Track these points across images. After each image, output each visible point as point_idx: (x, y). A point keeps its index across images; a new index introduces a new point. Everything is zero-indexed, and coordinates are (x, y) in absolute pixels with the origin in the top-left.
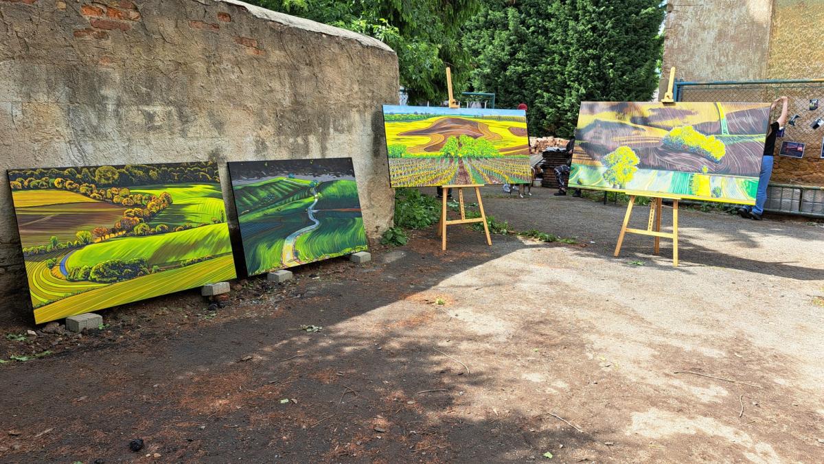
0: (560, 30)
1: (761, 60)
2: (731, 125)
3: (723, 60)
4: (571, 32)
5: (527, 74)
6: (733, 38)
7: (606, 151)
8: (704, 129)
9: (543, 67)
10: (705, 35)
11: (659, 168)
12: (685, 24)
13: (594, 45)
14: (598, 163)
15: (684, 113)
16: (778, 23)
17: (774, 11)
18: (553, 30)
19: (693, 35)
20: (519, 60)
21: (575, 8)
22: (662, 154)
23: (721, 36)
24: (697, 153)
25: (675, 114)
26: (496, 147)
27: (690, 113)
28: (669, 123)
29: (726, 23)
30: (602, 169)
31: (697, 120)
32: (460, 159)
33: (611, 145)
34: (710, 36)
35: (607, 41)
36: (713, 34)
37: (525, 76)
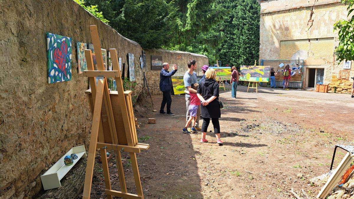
0: (237, 39)
1: (278, 56)
2: (265, 70)
3: (271, 55)
4: (241, 39)
5: (227, 52)
6: (273, 51)
7: (245, 74)
8: (261, 70)
9: (232, 50)
10: (267, 50)
11: (254, 77)
12: (264, 48)
13: (248, 43)
14: (244, 76)
15: (257, 68)
16: (281, 48)
17: (280, 46)
18: (235, 39)
19: (265, 50)
20: (225, 48)
21: (242, 32)
22: (254, 74)
23: (271, 50)
24: (260, 74)
25: (256, 68)
26: (226, 74)
27: (258, 68)
28: (255, 69)
29: (271, 48)
30: (245, 77)
31: (260, 69)
32: (220, 76)
33: (246, 73)
34: (268, 51)
35: (252, 42)
36: (269, 50)
37: (227, 53)
